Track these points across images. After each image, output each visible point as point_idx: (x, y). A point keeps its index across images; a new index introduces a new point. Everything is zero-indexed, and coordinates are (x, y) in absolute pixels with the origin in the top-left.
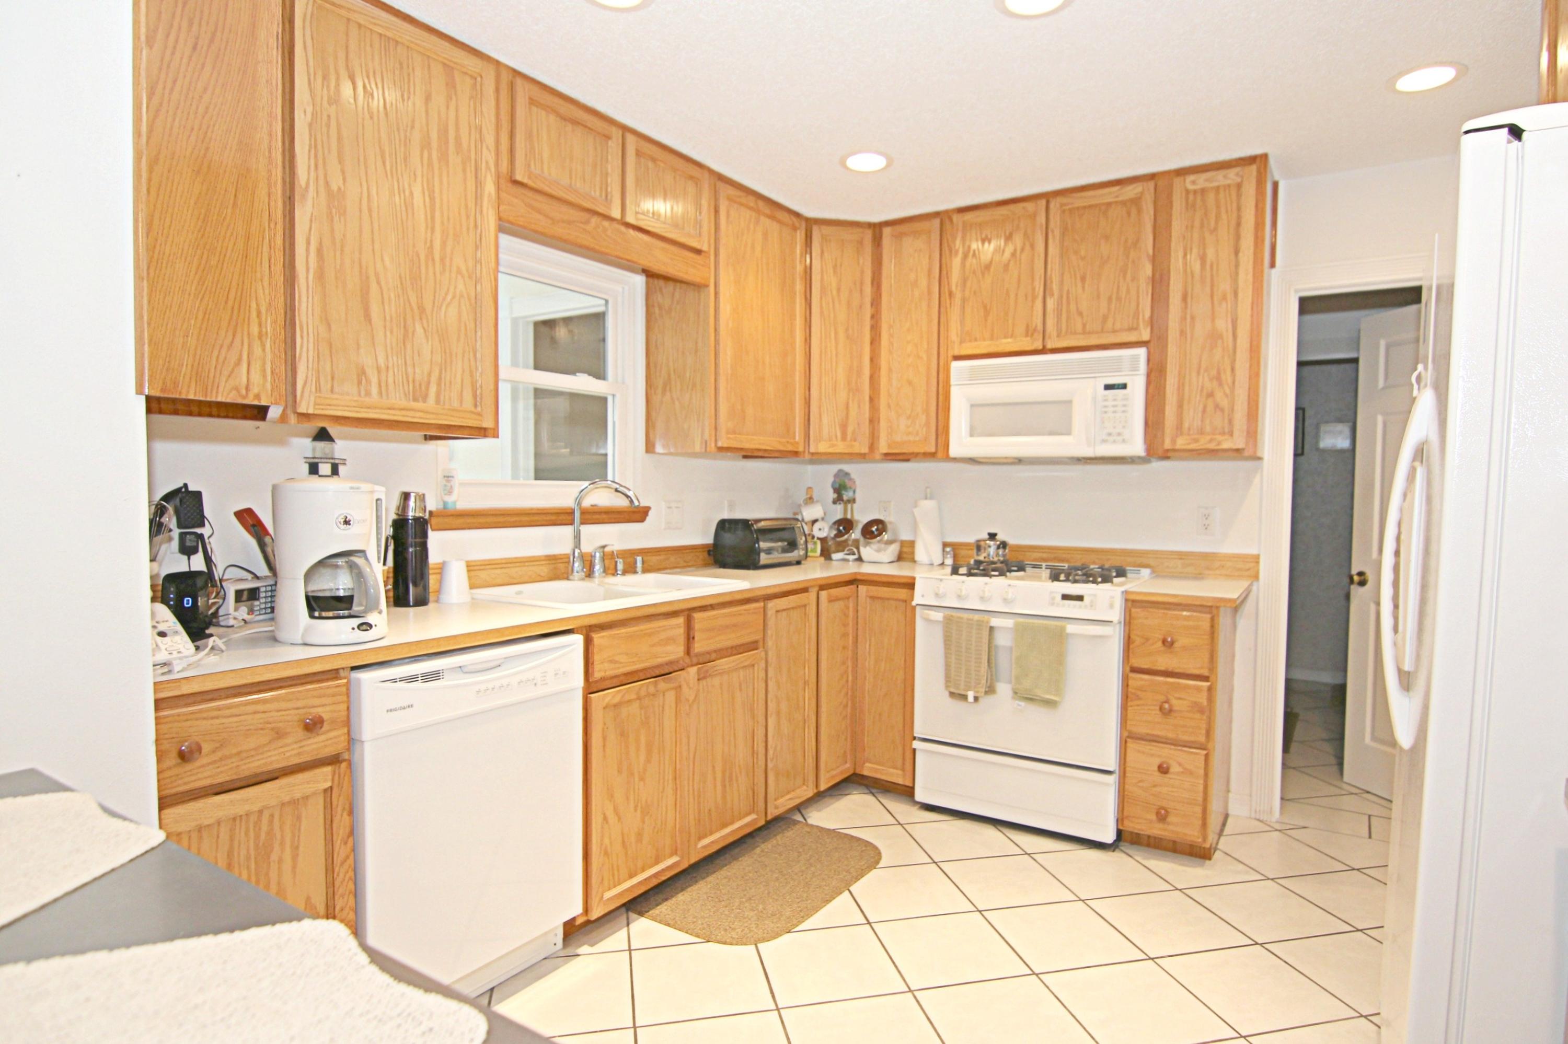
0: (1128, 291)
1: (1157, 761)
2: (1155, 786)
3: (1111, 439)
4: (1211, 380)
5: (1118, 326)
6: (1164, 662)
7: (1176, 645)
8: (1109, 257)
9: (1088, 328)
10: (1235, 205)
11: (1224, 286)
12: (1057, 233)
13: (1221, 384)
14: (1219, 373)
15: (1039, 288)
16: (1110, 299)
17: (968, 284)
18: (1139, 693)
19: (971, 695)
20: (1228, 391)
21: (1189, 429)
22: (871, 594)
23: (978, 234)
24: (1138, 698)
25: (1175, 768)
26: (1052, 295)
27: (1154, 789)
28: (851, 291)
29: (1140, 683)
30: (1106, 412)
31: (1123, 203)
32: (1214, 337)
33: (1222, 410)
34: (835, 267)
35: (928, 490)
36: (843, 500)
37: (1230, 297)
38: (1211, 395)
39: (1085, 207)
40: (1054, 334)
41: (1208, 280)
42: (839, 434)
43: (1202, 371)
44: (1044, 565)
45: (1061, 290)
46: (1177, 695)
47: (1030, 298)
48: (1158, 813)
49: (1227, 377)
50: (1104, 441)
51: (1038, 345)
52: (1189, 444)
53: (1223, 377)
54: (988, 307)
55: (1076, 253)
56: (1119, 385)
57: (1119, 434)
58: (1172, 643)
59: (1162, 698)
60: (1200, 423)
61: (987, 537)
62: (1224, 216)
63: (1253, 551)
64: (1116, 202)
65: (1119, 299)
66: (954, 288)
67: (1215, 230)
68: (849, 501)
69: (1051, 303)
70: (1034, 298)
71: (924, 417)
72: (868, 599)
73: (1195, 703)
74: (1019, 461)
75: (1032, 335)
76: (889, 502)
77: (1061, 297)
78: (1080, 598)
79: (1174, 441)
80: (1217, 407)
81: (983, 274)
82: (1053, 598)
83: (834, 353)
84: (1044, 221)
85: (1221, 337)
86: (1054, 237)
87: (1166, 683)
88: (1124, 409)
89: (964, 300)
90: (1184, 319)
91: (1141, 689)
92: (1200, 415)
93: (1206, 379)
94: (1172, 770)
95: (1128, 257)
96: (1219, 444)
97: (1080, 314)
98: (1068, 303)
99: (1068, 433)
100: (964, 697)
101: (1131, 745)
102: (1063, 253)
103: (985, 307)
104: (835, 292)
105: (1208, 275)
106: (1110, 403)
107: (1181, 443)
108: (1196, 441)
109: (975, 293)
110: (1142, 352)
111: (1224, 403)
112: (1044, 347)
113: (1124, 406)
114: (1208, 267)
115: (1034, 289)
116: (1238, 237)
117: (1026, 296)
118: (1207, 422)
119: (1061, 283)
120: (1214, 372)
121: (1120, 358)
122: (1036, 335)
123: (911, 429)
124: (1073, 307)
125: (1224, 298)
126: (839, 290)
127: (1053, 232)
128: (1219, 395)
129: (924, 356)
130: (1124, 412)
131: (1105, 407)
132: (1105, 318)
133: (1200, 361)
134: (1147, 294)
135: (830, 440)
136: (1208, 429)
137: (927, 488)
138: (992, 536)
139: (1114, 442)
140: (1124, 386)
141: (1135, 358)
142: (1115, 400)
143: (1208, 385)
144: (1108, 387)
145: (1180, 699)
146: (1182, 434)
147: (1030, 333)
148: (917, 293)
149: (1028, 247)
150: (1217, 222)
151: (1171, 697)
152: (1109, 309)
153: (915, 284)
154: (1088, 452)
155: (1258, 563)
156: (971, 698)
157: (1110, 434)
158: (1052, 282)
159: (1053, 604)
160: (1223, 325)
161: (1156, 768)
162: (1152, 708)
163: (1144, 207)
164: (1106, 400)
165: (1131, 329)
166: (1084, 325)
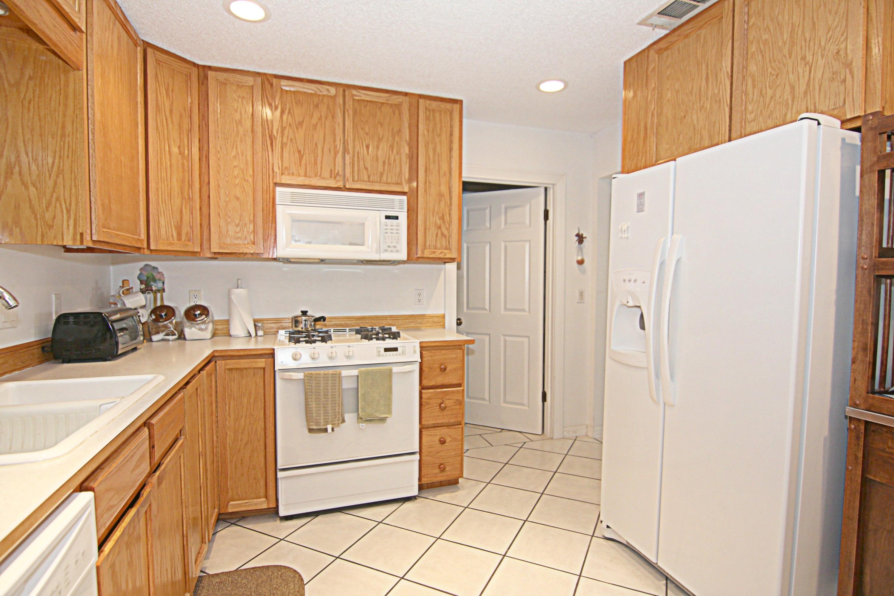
0: (395, 160)
1: (437, 438)
2: (437, 453)
3: (390, 249)
4: (440, 219)
5: (389, 180)
6: (440, 380)
7: (448, 369)
8: (383, 137)
9: (371, 179)
10: (449, 125)
11: (445, 167)
12: (351, 112)
13: (444, 222)
14: (443, 216)
15: (340, 147)
16: (384, 162)
17: (286, 132)
18: (428, 401)
19: (329, 427)
20: (447, 226)
21: (430, 246)
22: (229, 367)
23: (293, 97)
24: (428, 404)
25: (448, 440)
26: (349, 153)
27: (438, 455)
28: (181, 115)
29: (429, 395)
30: (386, 233)
31: (391, 105)
32: (441, 195)
33: (445, 236)
34: (167, 90)
35: (239, 281)
36: (152, 290)
37: (448, 174)
38: (440, 227)
39: (368, 101)
40: (351, 179)
41: (437, 162)
42: (175, 234)
43: (435, 213)
44: (347, 329)
45: (354, 152)
46: (448, 397)
47: (332, 151)
48: (439, 467)
49: (447, 218)
50: (386, 251)
51: (340, 184)
52: (430, 254)
53: (445, 218)
54: (302, 152)
55: (363, 129)
56: (393, 216)
57: (394, 247)
58: (445, 369)
59: (440, 401)
60: (435, 243)
61: (301, 314)
62: (444, 129)
63: (441, 312)
64: (386, 103)
65: (389, 164)
66: (275, 133)
67: (439, 135)
68: (159, 291)
69: (347, 157)
70: (336, 153)
71: (252, 226)
72: (227, 371)
73: (457, 400)
74: (322, 261)
75: (335, 178)
76: (200, 291)
77: (354, 156)
78: (396, 349)
79: (423, 252)
80: (443, 234)
81: (297, 128)
82: (379, 352)
83: (169, 164)
84: (341, 102)
85: (443, 196)
86: (349, 115)
87: (442, 392)
88: (397, 231)
89: (283, 145)
90: (426, 182)
91: (429, 398)
92: (435, 238)
93: (437, 218)
94: (447, 441)
95: (394, 139)
96: (445, 255)
97: (366, 169)
98: (358, 161)
99: (362, 244)
100: (326, 430)
101: (424, 432)
102: (355, 127)
103: (299, 152)
104: (168, 114)
105: (437, 160)
106: (389, 227)
107: (427, 254)
108: (434, 253)
109: (291, 140)
110: (405, 198)
111: (446, 232)
112: (344, 186)
113: (397, 230)
114: (437, 155)
115: (335, 147)
116: (451, 142)
117: (330, 150)
118: (438, 242)
119: (354, 147)
120: (441, 215)
121: (393, 200)
122: (338, 178)
123: (239, 235)
124: (361, 163)
125: (445, 174)
126: (171, 111)
127: (348, 111)
128: (443, 229)
129: (250, 180)
130: (397, 233)
131: (386, 229)
132: (382, 174)
133: (434, 208)
134: (406, 164)
135: (168, 239)
136: (439, 245)
137: (238, 279)
138: (304, 313)
139: (392, 251)
140: (396, 218)
141: (401, 201)
142: (392, 226)
143: (439, 222)
144: (387, 217)
145: (449, 399)
146: (426, 249)
147: (333, 176)
148: (241, 130)
149: (330, 117)
150: (441, 132)
151: (444, 399)
152: (384, 169)
153: (240, 122)
154: (376, 257)
155: (444, 318)
156: (330, 430)
157: (389, 247)
158: (348, 144)
159: (379, 355)
160: (444, 189)
161: (438, 442)
162: (436, 408)
163: (404, 112)
164: (386, 225)
165: (397, 184)
166: (369, 177)
